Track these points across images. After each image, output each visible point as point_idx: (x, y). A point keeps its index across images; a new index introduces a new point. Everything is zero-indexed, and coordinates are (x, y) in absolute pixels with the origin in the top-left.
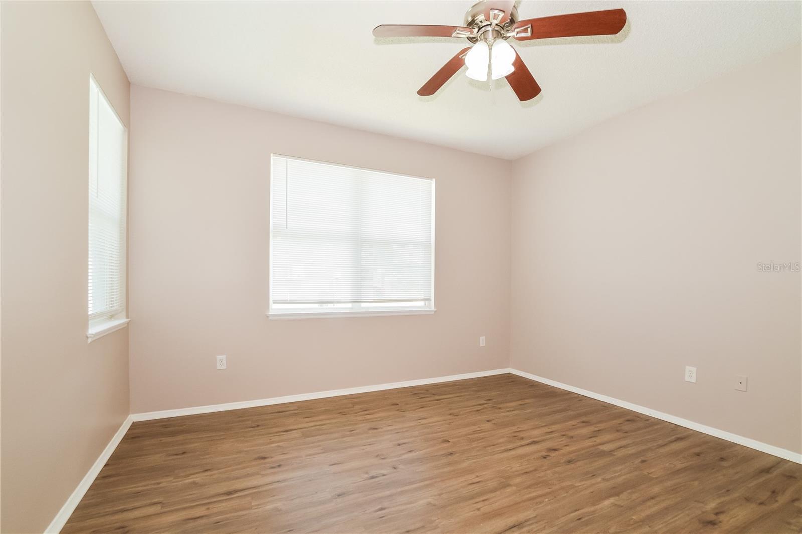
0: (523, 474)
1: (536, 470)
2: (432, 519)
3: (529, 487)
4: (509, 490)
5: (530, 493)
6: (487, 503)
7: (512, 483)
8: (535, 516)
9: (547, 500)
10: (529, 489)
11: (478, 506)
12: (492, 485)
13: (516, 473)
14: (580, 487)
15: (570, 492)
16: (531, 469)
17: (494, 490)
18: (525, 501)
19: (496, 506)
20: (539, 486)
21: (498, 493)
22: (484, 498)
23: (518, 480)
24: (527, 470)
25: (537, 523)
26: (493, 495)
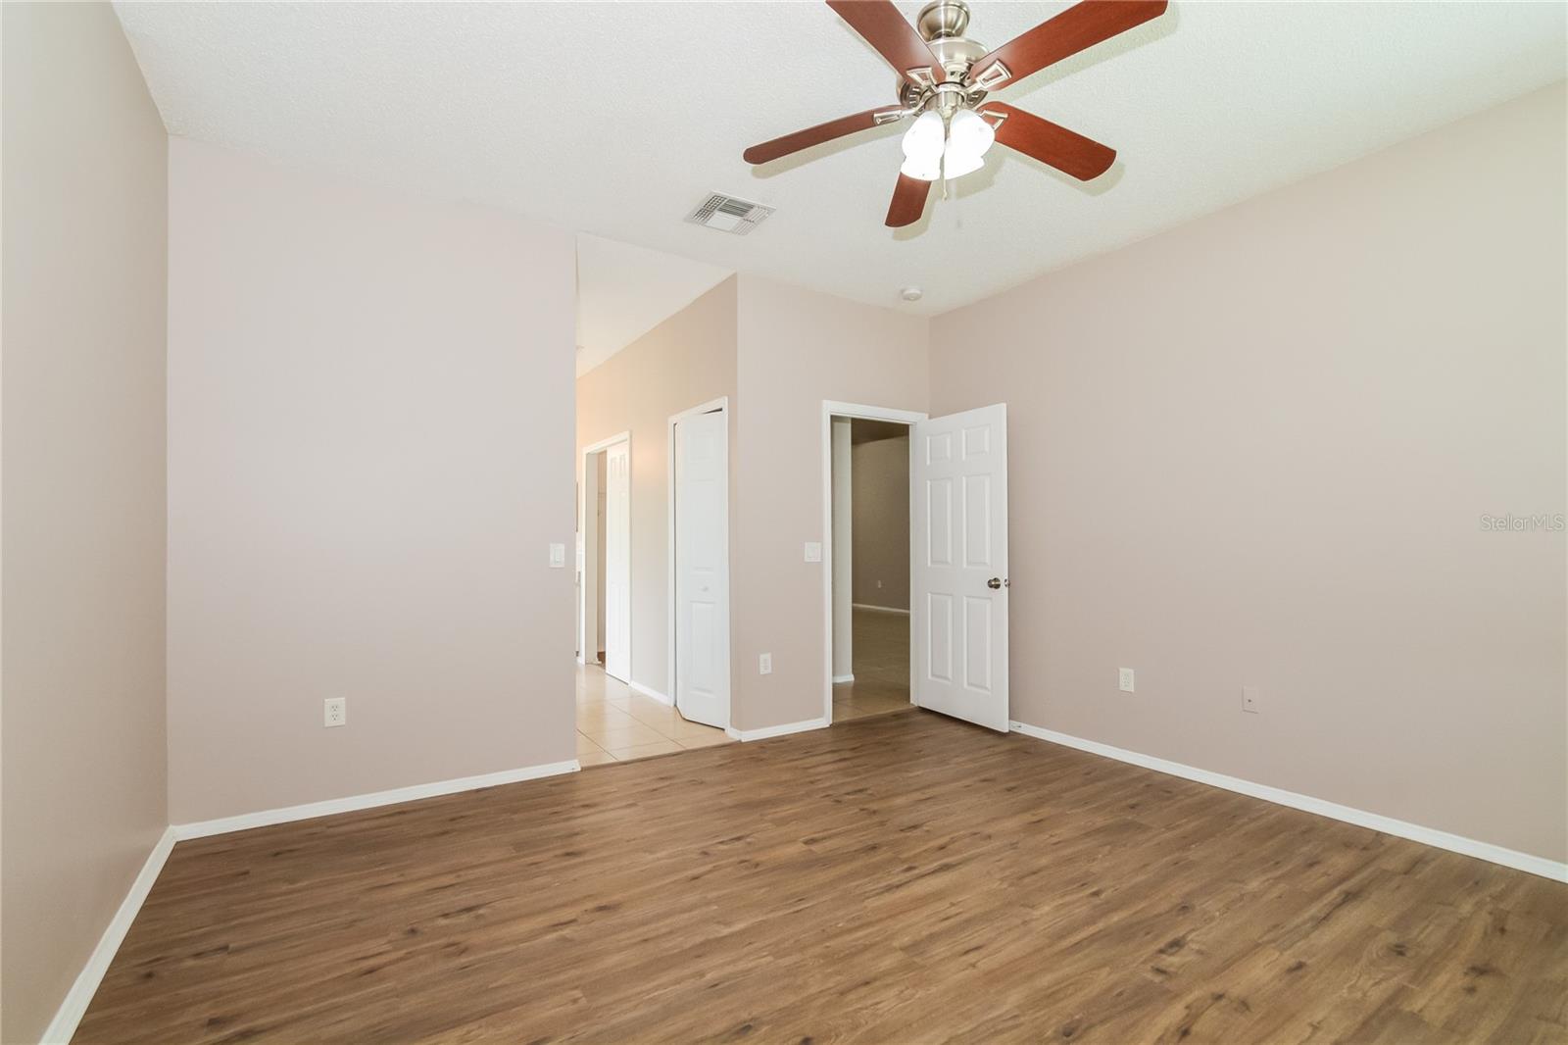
0: (875, 979)
1: (842, 993)
2: (1013, 888)
3: (866, 948)
4: (906, 940)
5: (866, 936)
6: (942, 916)
7: (900, 955)
8: (867, 901)
9: (840, 925)
10: (867, 942)
11: (954, 910)
12: (940, 950)
13: (889, 980)
14: (765, 954)
15: (792, 941)
16: (852, 996)
17: (932, 938)
18: (880, 920)
19: (927, 911)
20: (847, 952)
21: (925, 933)
22: (947, 923)
23: (887, 963)
24: (864, 990)
25: (866, 892)
26: (935, 929)
